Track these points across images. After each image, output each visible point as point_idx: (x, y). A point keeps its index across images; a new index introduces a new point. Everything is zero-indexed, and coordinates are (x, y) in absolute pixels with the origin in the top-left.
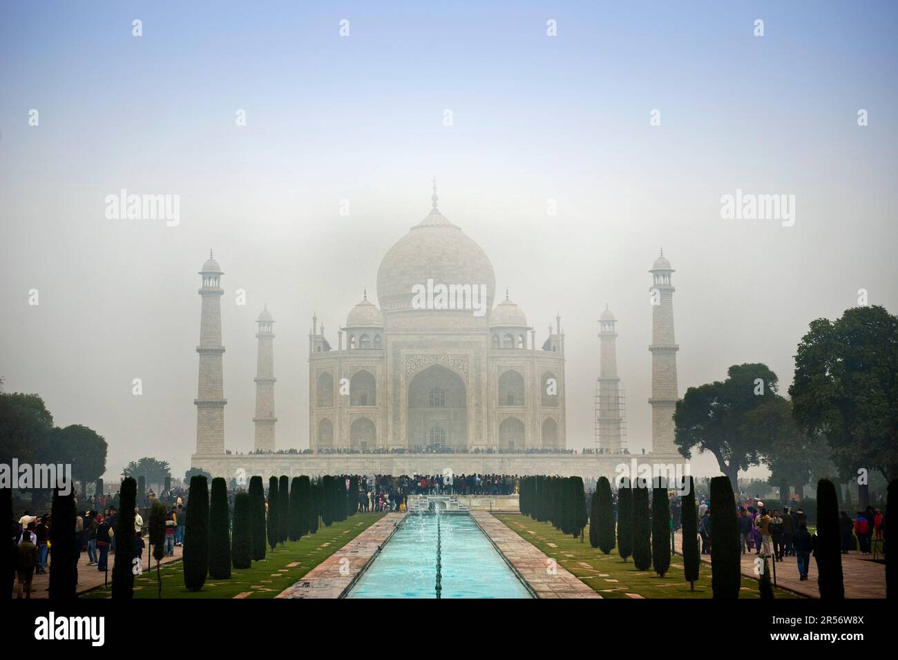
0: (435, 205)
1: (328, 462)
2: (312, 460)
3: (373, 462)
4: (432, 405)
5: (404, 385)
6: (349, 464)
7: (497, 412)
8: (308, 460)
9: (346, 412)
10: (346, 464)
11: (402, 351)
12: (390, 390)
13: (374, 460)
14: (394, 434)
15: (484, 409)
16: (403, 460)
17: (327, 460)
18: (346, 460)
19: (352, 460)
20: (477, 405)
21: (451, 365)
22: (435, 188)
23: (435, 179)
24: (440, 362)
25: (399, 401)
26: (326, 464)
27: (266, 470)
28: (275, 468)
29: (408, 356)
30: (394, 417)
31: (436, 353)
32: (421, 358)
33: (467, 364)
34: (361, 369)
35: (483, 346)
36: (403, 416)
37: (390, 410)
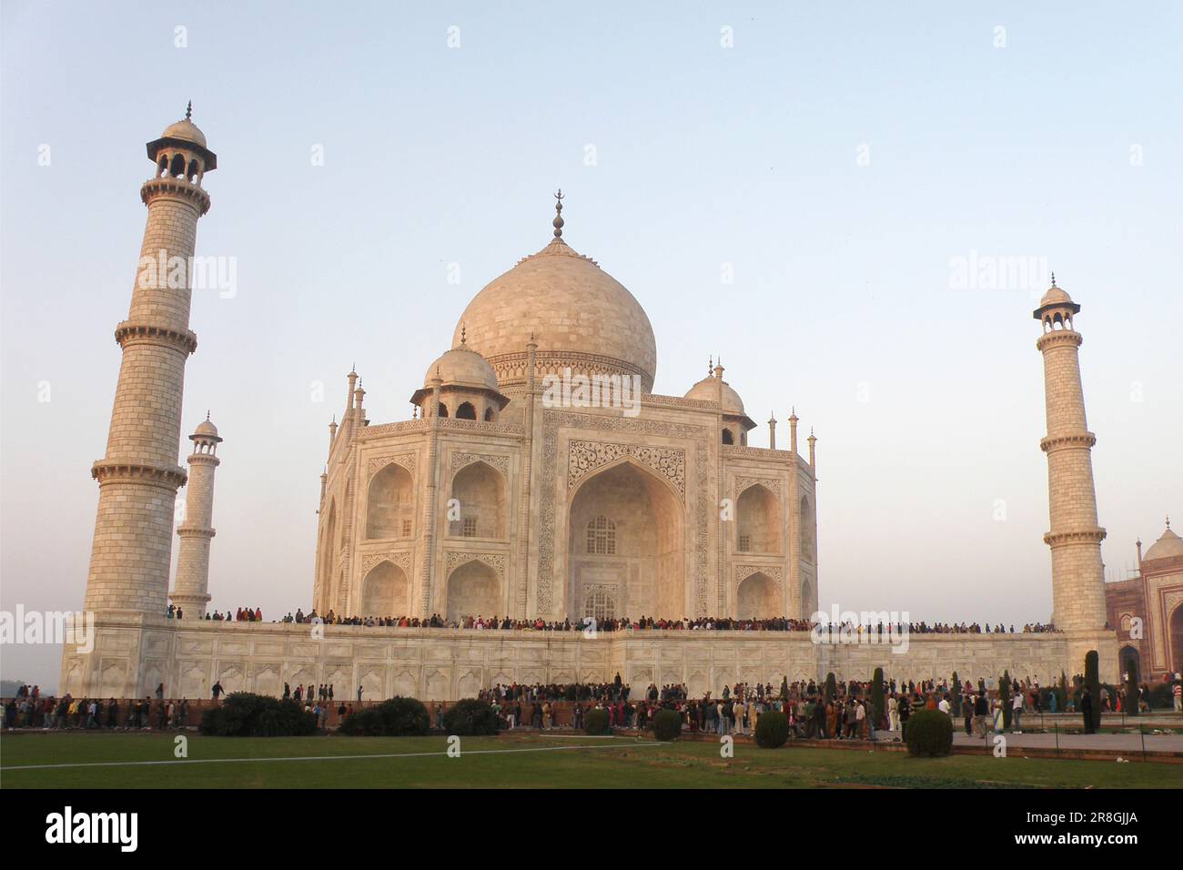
0: (558, 234)
1: (452, 648)
2: (410, 643)
3: (564, 650)
4: (590, 550)
5: (564, 499)
6: (504, 654)
7: (734, 564)
8: (401, 643)
9: (440, 549)
10: (498, 655)
11: (562, 431)
12: (535, 508)
13: (567, 646)
14: (540, 599)
15: (712, 555)
16: (647, 644)
17: (451, 643)
18: (498, 643)
19: (515, 644)
20: (699, 547)
21: (654, 466)
22: (559, 208)
23: (559, 194)
24: (635, 459)
25: (553, 532)
26: (447, 654)
27: (286, 666)
28: (311, 660)
29: (573, 443)
30: (541, 564)
31: (627, 441)
32: (598, 448)
33: (682, 467)
34: (477, 459)
35: (712, 434)
36: (559, 564)
37: (534, 548)
